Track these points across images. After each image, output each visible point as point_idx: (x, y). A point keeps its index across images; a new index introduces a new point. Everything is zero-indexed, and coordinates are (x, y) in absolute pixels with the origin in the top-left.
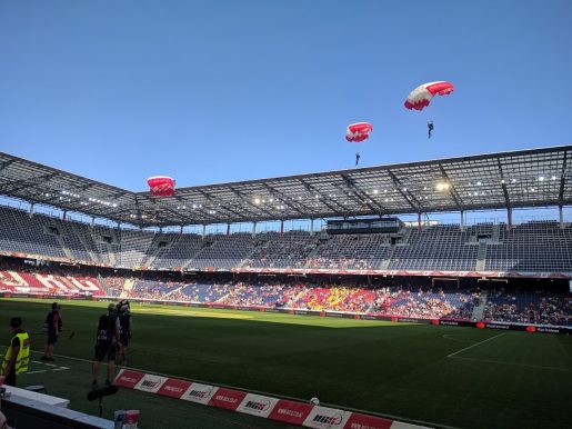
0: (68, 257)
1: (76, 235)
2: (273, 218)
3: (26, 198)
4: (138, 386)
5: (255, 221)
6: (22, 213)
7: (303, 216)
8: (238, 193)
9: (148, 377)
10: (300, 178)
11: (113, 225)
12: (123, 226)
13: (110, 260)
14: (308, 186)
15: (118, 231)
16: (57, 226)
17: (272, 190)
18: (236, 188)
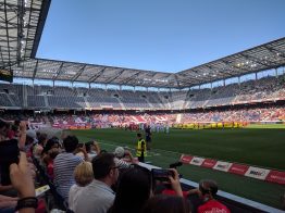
0: (151, 107)
1: (153, 97)
2: (250, 72)
3: (131, 85)
4: (191, 163)
5: (239, 76)
6: (131, 92)
7: (270, 68)
8: (227, 63)
9: (195, 158)
10: (265, 45)
11: (167, 90)
12: (173, 90)
13: (169, 106)
14: (271, 49)
15: (170, 93)
16: (145, 95)
17: (247, 57)
18: (225, 60)
